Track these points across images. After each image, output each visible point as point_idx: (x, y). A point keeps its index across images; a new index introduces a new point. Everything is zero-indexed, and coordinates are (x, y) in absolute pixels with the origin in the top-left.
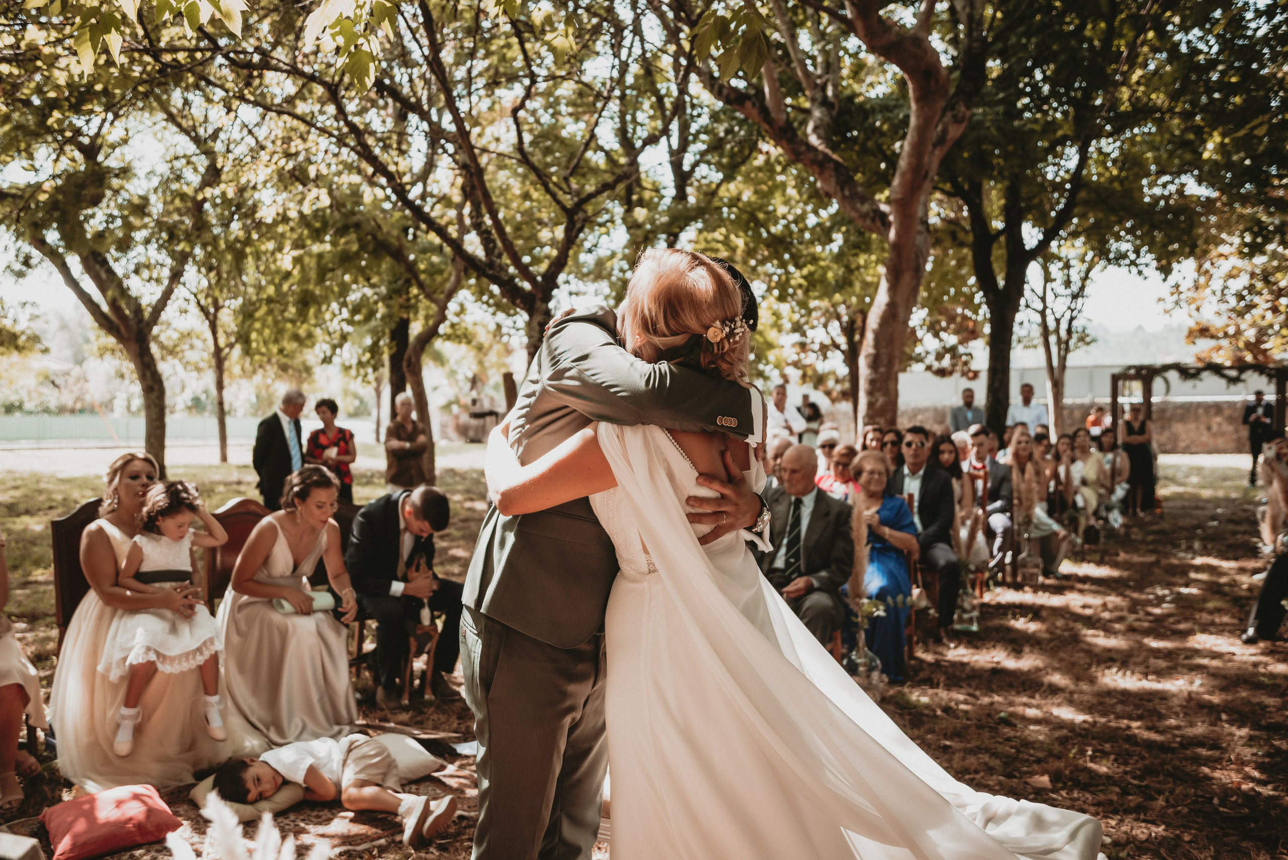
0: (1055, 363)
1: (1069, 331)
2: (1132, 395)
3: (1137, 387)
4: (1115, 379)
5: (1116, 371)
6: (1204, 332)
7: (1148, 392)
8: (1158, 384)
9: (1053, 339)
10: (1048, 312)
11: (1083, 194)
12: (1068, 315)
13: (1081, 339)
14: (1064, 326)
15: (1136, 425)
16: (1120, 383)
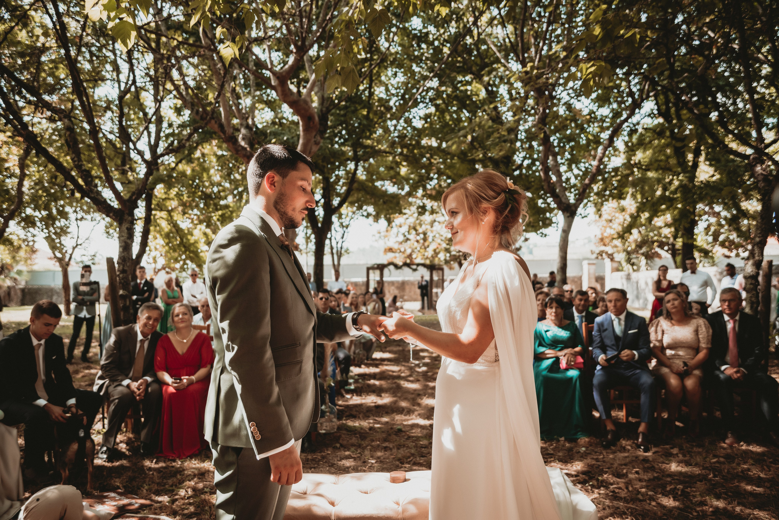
0: (336, 263)
1: (341, 248)
2: (375, 276)
3: (378, 272)
4: (368, 269)
5: (369, 266)
6: (391, 250)
7: (382, 275)
8: (386, 271)
9: (335, 251)
10: (333, 238)
11: (355, 185)
12: (341, 241)
13: (346, 251)
14: (339, 246)
15: (379, 290)
16: (371, 271)
